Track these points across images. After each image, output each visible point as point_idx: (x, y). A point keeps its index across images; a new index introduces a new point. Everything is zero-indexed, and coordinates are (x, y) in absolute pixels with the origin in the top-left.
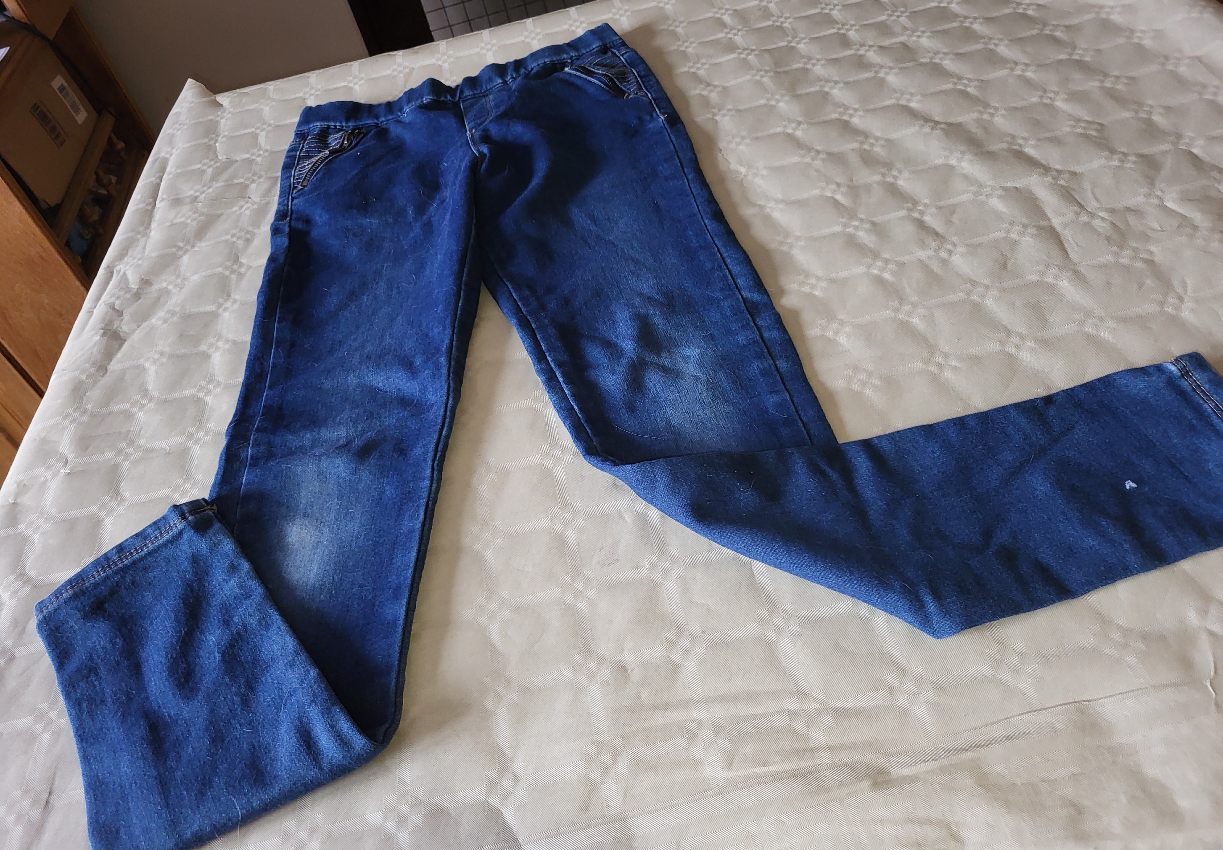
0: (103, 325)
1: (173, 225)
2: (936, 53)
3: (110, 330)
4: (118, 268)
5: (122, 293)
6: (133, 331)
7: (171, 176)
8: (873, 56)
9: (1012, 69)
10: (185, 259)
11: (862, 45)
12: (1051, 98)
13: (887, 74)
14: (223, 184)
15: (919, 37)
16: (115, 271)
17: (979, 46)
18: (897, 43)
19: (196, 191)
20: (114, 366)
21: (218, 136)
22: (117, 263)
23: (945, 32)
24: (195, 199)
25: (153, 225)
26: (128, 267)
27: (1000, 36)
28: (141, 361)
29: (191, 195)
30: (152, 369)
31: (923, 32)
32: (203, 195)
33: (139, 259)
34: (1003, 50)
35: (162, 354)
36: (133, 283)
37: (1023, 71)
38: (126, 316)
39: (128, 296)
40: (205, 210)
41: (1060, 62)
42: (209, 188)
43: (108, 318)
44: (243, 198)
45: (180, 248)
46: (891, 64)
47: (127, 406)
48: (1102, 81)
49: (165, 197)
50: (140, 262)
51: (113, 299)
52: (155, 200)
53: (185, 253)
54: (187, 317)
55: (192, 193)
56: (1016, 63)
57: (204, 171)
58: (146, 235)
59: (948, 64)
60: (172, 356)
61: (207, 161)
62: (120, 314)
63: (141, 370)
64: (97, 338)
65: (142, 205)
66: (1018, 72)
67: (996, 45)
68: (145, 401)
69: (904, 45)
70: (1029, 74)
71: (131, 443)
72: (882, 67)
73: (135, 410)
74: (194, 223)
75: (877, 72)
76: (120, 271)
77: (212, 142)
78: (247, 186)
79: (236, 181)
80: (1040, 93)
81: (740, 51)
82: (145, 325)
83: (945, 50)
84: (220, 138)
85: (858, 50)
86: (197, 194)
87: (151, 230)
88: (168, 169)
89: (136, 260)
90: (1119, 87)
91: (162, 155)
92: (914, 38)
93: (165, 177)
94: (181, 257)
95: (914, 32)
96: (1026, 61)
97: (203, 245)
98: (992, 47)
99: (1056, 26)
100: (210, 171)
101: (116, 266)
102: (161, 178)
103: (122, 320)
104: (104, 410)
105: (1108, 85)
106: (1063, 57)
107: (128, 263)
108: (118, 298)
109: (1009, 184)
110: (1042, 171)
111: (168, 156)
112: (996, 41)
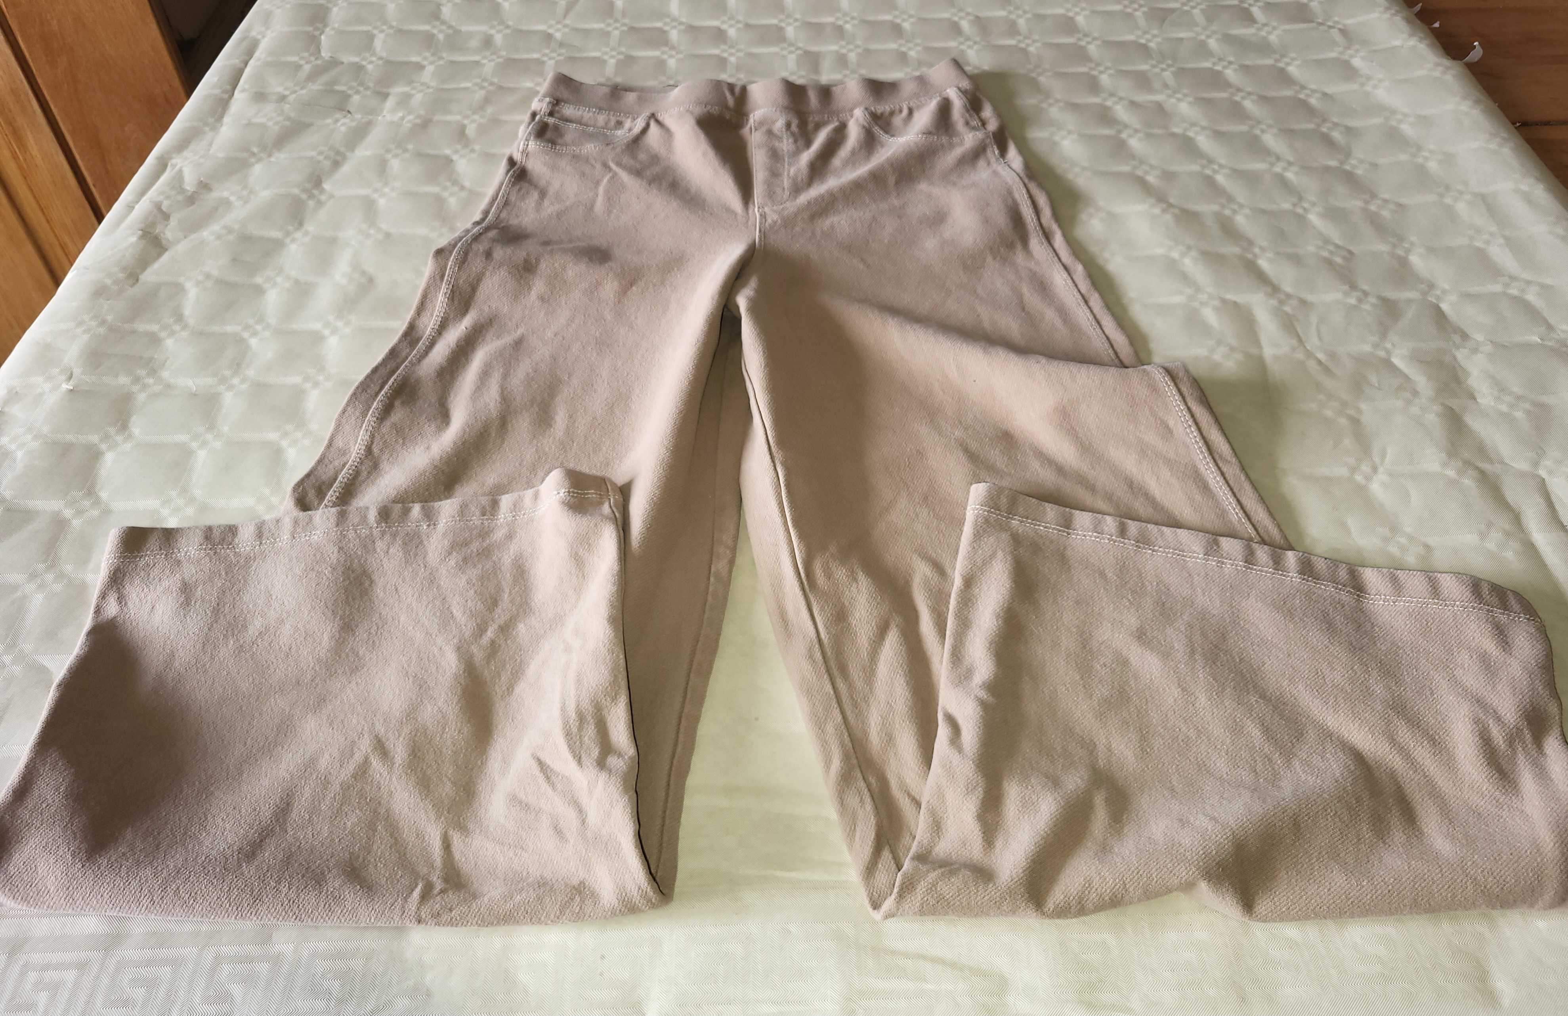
0: (142, 226)
1: (249, 124)
2: (1193, 124)
3: (150, 233)
4: (173, 161)
5: (173, 193)
6: (178, 241)
7: (258, 63)
8: (1121, 111)
9: (1272, 165)
10: (257, 169)
11: (1112, 95)
12: (1305, 209)
13: (1130, 136)
14: (320, 87)
15: (1179, 100)
16: (169, 164)
17: (1243, 128)
18: (1151, 102)
19: (286, 89)
20: (149, 276)
21: (325, 26)
22: (174, 156)
23: (1209, 102)
24: (282, 98)
25: (227, 119)
26: (186, 163)
27: (1270, 122)
28: (182, 280)
29: (279, 93)
30: (192, 292)
31: (1185, 95)
32: (294, 96)
33: (201, 157)
34: (1269, 139)
35: (208, 276)
36: (190, 183)
37: (1285, 169)
38: (173, 222)
39: (180, 198)
40: (292, 115)
41: (1328, 169)
42: (302, 88)
43: (150, 219)
44: (341, 109)
45: (254, 154)
46: (1138, 126)
47: (154, 328)
48: (1367, 202)
49: (246, 87)
50: (202, 160)
51: (161, 198)
52: (234, 88)
53: (257, 162)
54: (246, 239)
55: (280, 89)
56: (1279, 159)
57: (299, 67)
58: (215, 128)
59: (1203, 141)
60: (221, 283)
61: (306, 54)
62: (166, 217)
63: (178, 289)
64: (134, 239)
65: (217, 91)
66: (1278, 169)
67: (1263, 131)
68: (177, 328)
69: (1160, 108)
70: (1289, 175)
71: (153, 372)
72: (1126, 126)
73: (163, 334)
74: (276, 128)
75: (1120, 132)
76: (176, 165)
77: (317, 33)
78: (350, 96)
79: (338, 88)
80: (1295, 200)
82: (193, 237)
83: (1204, 123)
84: (328, 29)
85: (1105, 100)
86: (287, 93)
87: (222, 125)
88: (257, 54)
89: (197, 157)
90: (1385, 213)
91: (253, 34)
92: (1173, 100)
93: (251, 63)
94: (252, 165)
95: (1175, 92)
96: (1291, 159)
97: (281, 157)
98: (1257, 132)
99: (1336, 125)
100: (307, 68)
101: (171, 159)
102: (246, 64)
103: (167, 225)
104: (126, 326)
105: (1373, 208)
106: (1333, 163)
107: (186, 158)
108: (168, 197)
109: (1229, 297)
110: (1269, 290)
111: (259, 37)
112: (1264, 127)
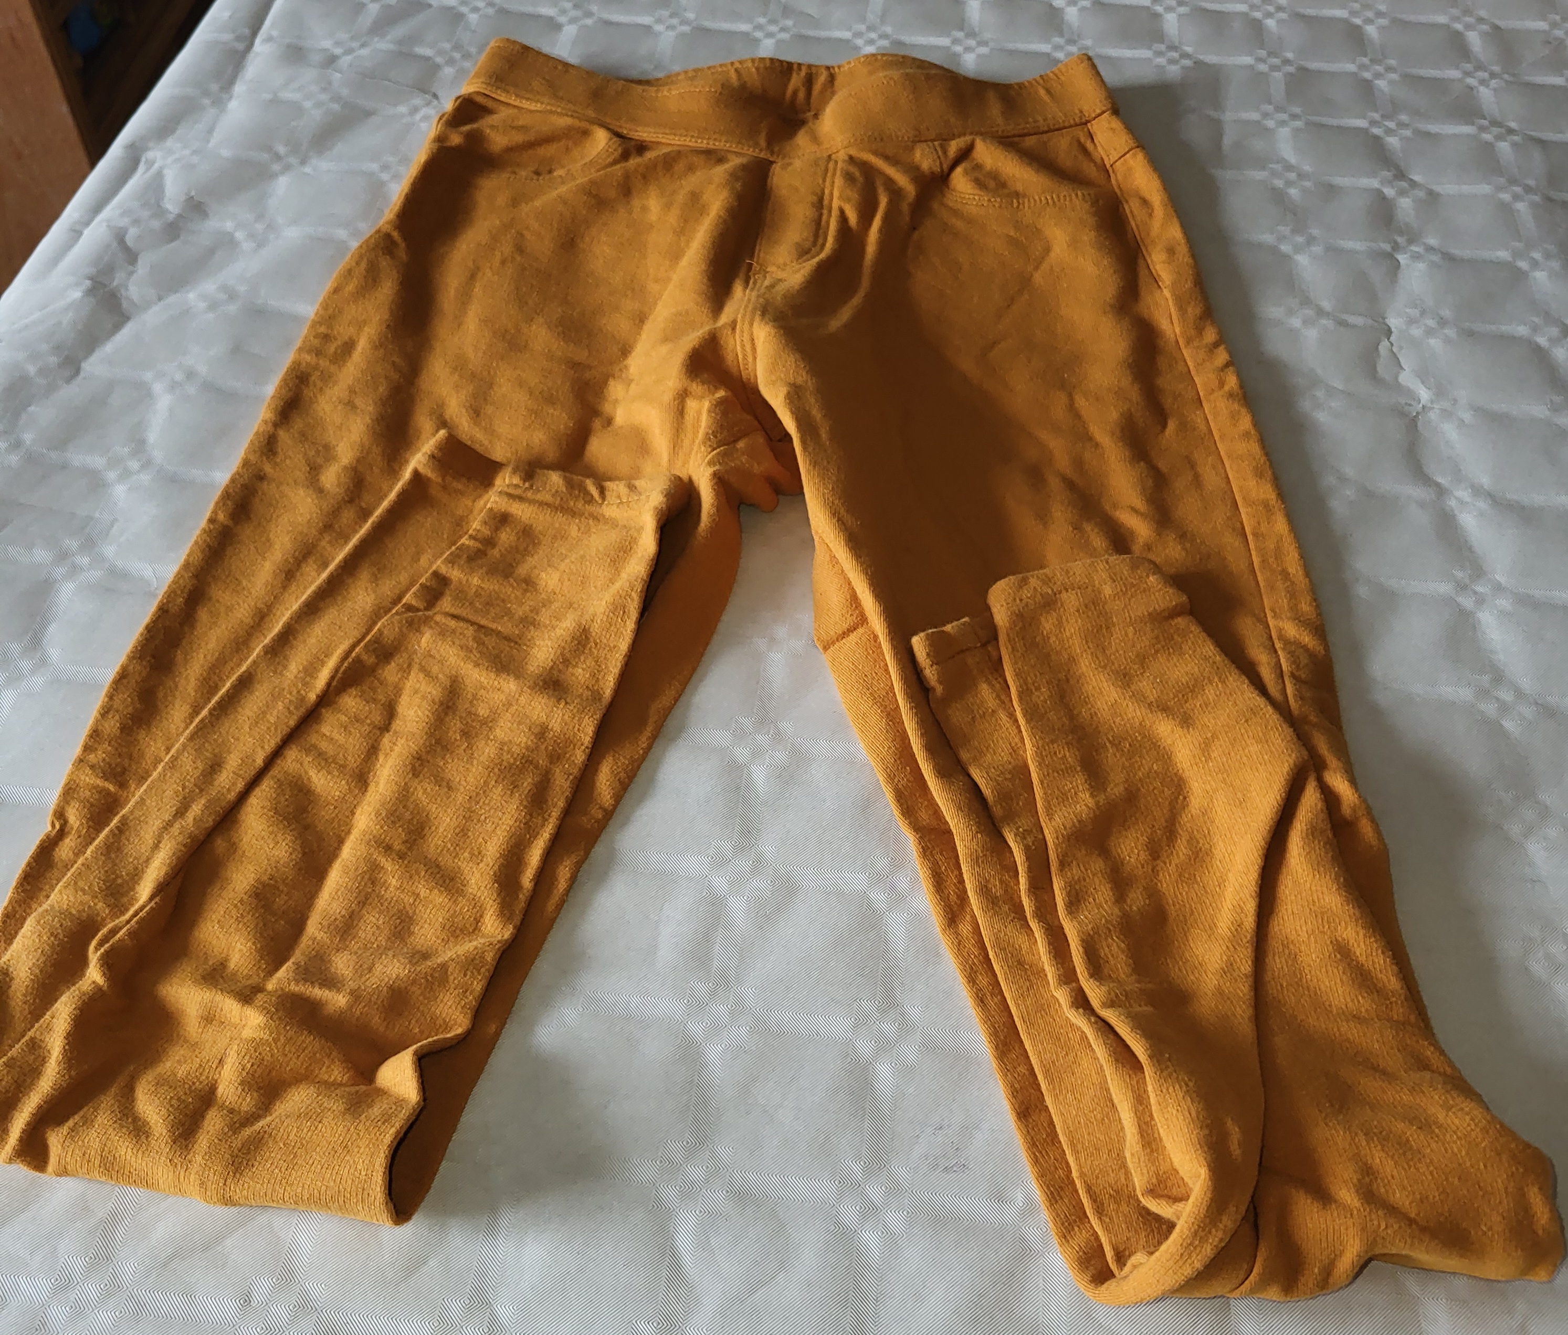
0: (93, 269)
3: (105, 286)
4: (150, 154)
5: (146, 214)
6: (147, 305)
10: (282, 187)
16: (143, 159)
19: (338, 43)
20: (97, 364)
22: (150, 144)
24: (331, 60)
26: (170, 161)
28: (148, 376)
29: (326, 50)
30: (164, 401)
32: (348, 58)
33: (195, 152)
35: (191, 374)
36: (173, 199)
38: (142, 268)
42: (363, 46)
43: (106, 258)
45: (278, 157)
47: (98, 461)
50: (195, 159)
51: (124, 222)
53: (282, 172)
54: (254, 313)
55: (327, 44)
58: (219, 103)
62: (132, 257)
63: (143, 394)
64: (76, 293)
68: (134, 464)
71: (88, 545)
73: (111, 475)
74: (317, 114)
76: (153, 163)
79: (420, 51)
81: (1485, 123)
82: (173, 299)
86: (338, 51)
87: (231, 98)
89: (187, 152)
97: (322, 166)
101: (147, 149)
103: (131, 273)
107: (170, 152)
108: (136, 222)
